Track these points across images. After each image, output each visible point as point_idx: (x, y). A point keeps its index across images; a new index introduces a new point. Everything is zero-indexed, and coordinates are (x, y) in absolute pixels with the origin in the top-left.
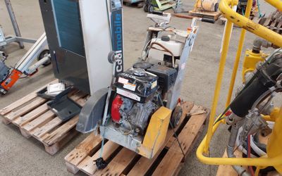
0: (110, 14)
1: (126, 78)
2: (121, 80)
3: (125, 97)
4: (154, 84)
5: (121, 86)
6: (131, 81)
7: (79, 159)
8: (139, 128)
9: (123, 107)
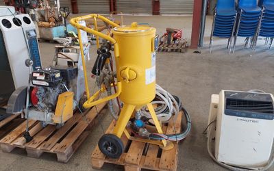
0: (27, 41)
1: (38, 73)
2: (35, 75)
3: (39, 85)
4: (58, 75)
5: (35, 78)
6: (41, 74)
7: (11, 140)
8: (51, 104)
9: (38, 92)
